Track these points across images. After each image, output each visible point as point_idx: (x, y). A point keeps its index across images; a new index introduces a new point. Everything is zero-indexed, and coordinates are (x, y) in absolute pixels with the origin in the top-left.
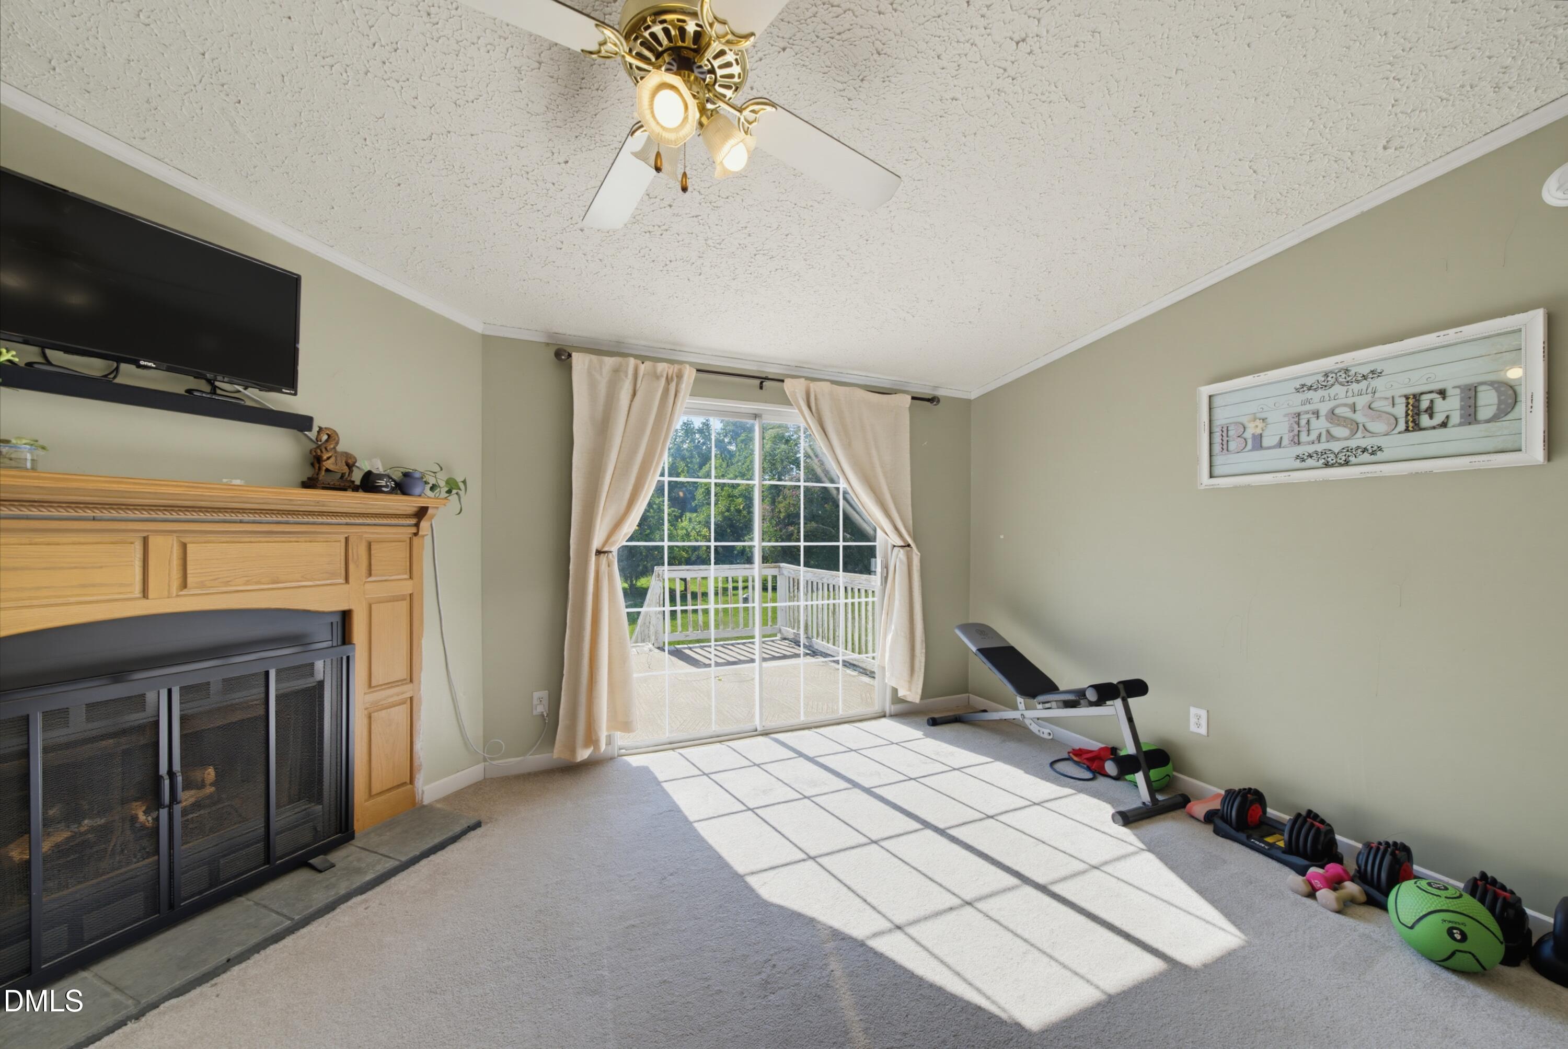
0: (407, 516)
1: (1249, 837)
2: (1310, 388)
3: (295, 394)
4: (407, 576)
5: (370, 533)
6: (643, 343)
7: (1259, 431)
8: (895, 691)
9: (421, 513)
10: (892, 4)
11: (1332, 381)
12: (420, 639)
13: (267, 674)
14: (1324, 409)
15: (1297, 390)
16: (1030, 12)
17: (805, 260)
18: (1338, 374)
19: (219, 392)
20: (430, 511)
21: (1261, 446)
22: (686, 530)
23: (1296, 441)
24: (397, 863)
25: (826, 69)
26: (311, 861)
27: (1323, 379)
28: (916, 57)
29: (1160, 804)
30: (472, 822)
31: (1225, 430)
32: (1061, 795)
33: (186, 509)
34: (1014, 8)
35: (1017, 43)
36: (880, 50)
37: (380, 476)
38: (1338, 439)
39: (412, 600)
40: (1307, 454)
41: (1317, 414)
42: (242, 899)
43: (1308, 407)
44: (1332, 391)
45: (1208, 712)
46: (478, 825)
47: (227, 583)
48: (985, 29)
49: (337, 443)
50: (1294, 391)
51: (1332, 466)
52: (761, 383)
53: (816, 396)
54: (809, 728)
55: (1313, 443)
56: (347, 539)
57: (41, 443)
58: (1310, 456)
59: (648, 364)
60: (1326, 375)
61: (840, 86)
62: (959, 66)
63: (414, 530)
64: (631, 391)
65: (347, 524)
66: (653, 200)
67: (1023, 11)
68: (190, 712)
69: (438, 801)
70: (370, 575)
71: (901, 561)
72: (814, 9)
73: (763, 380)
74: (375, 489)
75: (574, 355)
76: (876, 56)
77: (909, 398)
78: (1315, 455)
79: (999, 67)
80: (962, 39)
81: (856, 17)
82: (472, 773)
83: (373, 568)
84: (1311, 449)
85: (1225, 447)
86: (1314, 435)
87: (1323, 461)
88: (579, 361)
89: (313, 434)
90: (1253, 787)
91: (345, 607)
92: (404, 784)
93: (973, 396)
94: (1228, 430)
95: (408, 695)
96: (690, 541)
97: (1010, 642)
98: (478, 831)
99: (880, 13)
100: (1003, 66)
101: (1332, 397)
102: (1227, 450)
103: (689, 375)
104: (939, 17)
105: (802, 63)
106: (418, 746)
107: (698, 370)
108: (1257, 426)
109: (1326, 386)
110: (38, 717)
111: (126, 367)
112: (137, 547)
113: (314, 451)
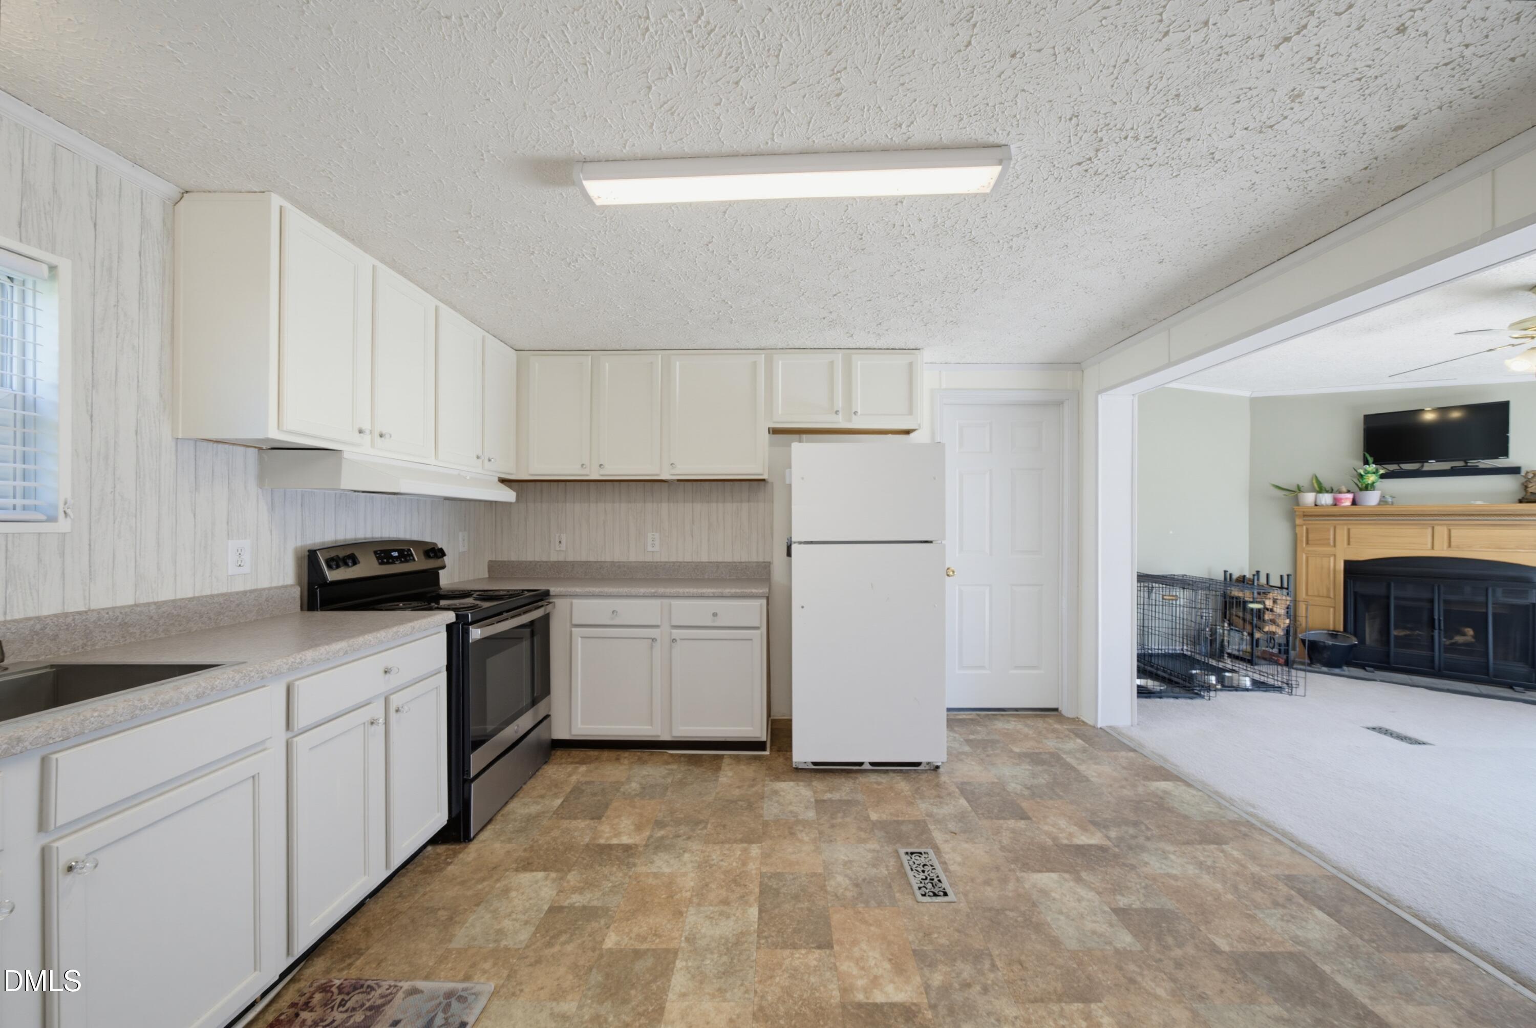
3: (1508, 458)
13: (1487, 591)
19: (1470, 464)
26: (1515, 687)
33: (1451, 515)
57: (1392, 495)
68: (1449, 599)
110: (1392, 584)
111: (1426, 464)
112: (1429, 531)
113: (1523, 484)
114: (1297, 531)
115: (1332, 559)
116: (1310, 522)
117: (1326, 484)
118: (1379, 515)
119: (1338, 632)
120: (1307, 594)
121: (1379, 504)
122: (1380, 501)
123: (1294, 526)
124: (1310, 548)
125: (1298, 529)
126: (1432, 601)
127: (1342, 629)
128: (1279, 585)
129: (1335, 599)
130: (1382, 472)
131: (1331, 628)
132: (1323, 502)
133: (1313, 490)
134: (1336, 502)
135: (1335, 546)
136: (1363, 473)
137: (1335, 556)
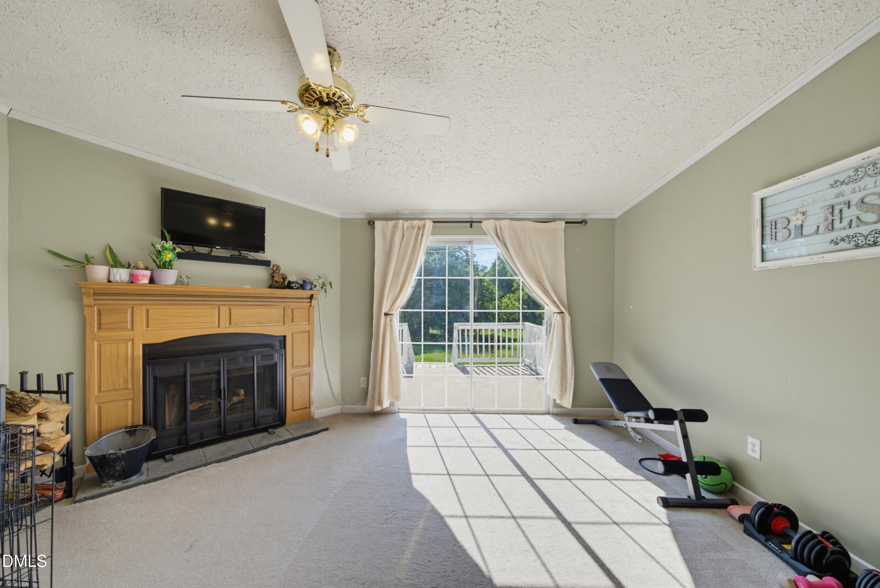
0: (307, 298)
1: (766, 540)
2: (843, 183)
3: (264, 253)
4: (307, 323)
5: (293, 305)
6: (407, 212)
7: (799, 223)
8: (555, 400)
9: (311, 297)
10: (418, 37)
11: (861, 175)
12: (313, 348)
13: (254, 357)
14: (855, 199)
15: (832, 186)
16: (492, 11)
17: (458, 160)
18: (867, 168)
19: (242, 255)
20: (314, 296)
21: (802, 234)
22: (507, 303)
23: (830, 228)
24: (293, 437)
25: (409, 75)
26: (269, 430)
27: (854, 174)
28: (446, 54)
29: (704, 501)
30: (325, 427)
31: (773, 224)
32: (635, 479)
33: (230, 297)
34: (481, 13)
35: (496, 27)
36: (427, 58)
37: (293, 283)
38: (867, 224)
39: (309, 333)
40: (839, 238)
41: (849, 204)
42: (246, 438)
43: (841, 199)
44: (862, 184)
45: (761, 441)
46: (327, 429)
47: (243, 323)
48: (472, 28)
49: (280, 270)
50: (829, 186)
51: (862, 247)
52: (471, 224)
53: (500, 228)
54: (499, 414)
55: (845, 229)
56: (284, 307)
57: (188, 277)
58: (843, 240)
59: (409, 222)
60: (857, 170)
61: (420, 79)
62: (471, 49)
63: (309, 304)
64: (401, 236)
65: (284, 302)
66: (373, 151)
67: (487, 12)
68: (230, 369)
69: (320, 418)
70: (293, 322)
71: (558, 321)
72: (386, 54)
73: (471, 223)
74: (291, 288)
75: (376, 222)
76: (426, 61)
77: (563, 223)
78: (847, 239)
79: (494, 41)
80: (464, 37)
81: (406, 49)
82: (336, 409)
83: (294, 319)
84: (843, 234)
85: (774, 237)
86: (846, 222)
87: (854, 243)
88: (378, 224)
89: (271, 267)
90: (784, 504)
91: (284, 334)
92: (306, 408)
93: (616, 216)
94: (776, 224)
95: (308, 372)
96: (509, 309)
97: (629, 377)
98: (327, 432)
99: (416, 43)
100: (497, 40)
101: (862, 187)
102: (776, 239)
103: (429, 224)
104: (445, 33)
105: (397, 76)
106: (312, 393)
107: (434, 222)
108: (798, 219)
109: (856, 180)
110: (188, 364)
111: (214, 249)
112: (217, 310)
113: (271, 274)
114: (85, 314)
115: (130, 344)
116: (102, 302)
117: (123, 258)
118: (174, 295)
119: (137, 426)
120: (100, 390)
121: (176, 284)
122: (177, 281)
123: (82, 307)
124: (103, 334)
125: (86, 311)
126: (219, 372)
127: (141, 423)
128: (56, 389)
129: (133, 389)
130: (178, 250)
131: (130, 423)
132: (118, 278)
133: (105, 263)
134: (133, 280)
135: (133, 330)
136: (160, 249)
137: (133, 340)
